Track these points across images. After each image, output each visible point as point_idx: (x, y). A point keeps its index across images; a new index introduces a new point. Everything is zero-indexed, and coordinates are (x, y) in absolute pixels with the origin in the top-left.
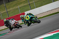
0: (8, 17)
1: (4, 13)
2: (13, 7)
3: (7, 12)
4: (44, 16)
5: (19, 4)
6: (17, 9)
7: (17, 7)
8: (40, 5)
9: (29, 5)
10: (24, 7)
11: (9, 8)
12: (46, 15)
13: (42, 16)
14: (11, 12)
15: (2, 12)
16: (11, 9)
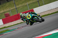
0: (17, 13)
1: (13, 9)
2: (22, 3)
3: (16, 9)
4: (52, 12)
5: (28, 1)
6: (26, 6)
7: (26, 4)
8: (48, 2)
9: (38, 1)
10: (33, 4)
11: (18, 5)
12: (55, 12)
13: (50, 13)
14: (20, 8)
15: (12, 9)
16: (20, 5)
